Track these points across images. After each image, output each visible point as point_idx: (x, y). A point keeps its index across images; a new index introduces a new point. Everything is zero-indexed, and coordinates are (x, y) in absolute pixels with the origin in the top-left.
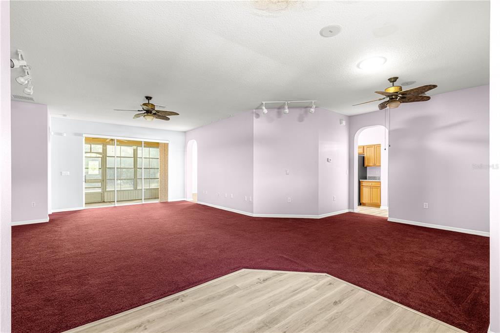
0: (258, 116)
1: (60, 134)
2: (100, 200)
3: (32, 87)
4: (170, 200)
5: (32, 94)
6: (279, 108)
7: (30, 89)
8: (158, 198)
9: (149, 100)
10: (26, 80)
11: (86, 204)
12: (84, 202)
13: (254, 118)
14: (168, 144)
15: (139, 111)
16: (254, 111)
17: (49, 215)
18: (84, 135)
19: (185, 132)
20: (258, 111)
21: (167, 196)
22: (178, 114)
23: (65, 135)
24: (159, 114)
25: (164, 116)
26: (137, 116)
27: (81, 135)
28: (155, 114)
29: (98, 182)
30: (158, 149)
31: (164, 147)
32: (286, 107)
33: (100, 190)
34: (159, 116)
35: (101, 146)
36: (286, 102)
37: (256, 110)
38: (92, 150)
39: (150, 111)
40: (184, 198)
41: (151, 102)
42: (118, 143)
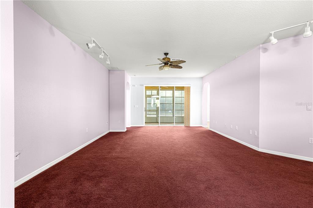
0: (265, 50)
1: (134, 86)
2: (155, 121)
3: (109, 60)
4: (191, 125)
5: (109, 64)
6: (296, 35)
7: (108, 61)
8: (184, 123)
9: (166, 55)
10: (102, 56)
11: (145, 123)
12: (144, 122)
13: (261, 53)
14: (190, 87)
15: (160, 64)
16: (261, 45)
17: (127, 128)
18: (145, 85)
19: (202, 78)
20: (265, 45)
21: (190, 122)
22: (185, 62)
23: (136, 86)
24: (173, 64)
25: (176, 65)
26: (161, 68)
27: (142, 85)
28: (171, 65)
29: (154, 111)
30: (184, 91)
31: (188, 89)
32: (308, 29)
33: (155, 116)
34: (174, 66)
35: (156, 91)
36: (308, 23)
37: (264, 45)
38: (152, 93)
39: (167, 63)
40: (201, 124)
41: (168, 56)
42: (161, 88)
